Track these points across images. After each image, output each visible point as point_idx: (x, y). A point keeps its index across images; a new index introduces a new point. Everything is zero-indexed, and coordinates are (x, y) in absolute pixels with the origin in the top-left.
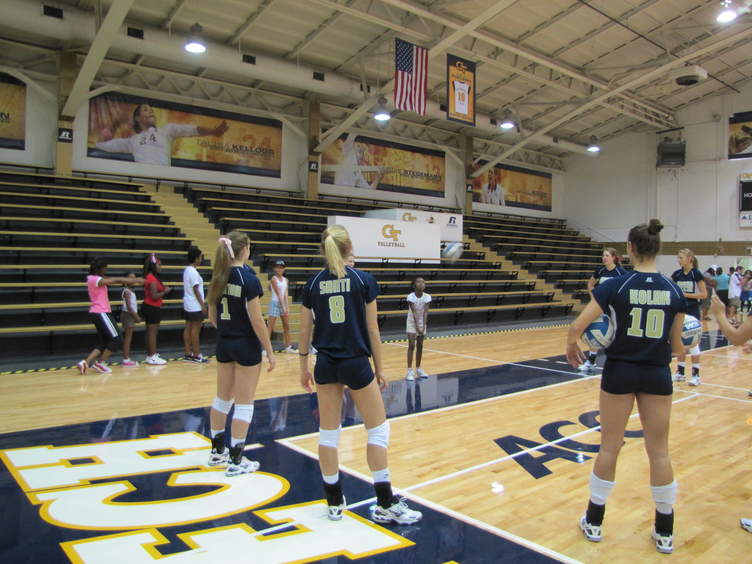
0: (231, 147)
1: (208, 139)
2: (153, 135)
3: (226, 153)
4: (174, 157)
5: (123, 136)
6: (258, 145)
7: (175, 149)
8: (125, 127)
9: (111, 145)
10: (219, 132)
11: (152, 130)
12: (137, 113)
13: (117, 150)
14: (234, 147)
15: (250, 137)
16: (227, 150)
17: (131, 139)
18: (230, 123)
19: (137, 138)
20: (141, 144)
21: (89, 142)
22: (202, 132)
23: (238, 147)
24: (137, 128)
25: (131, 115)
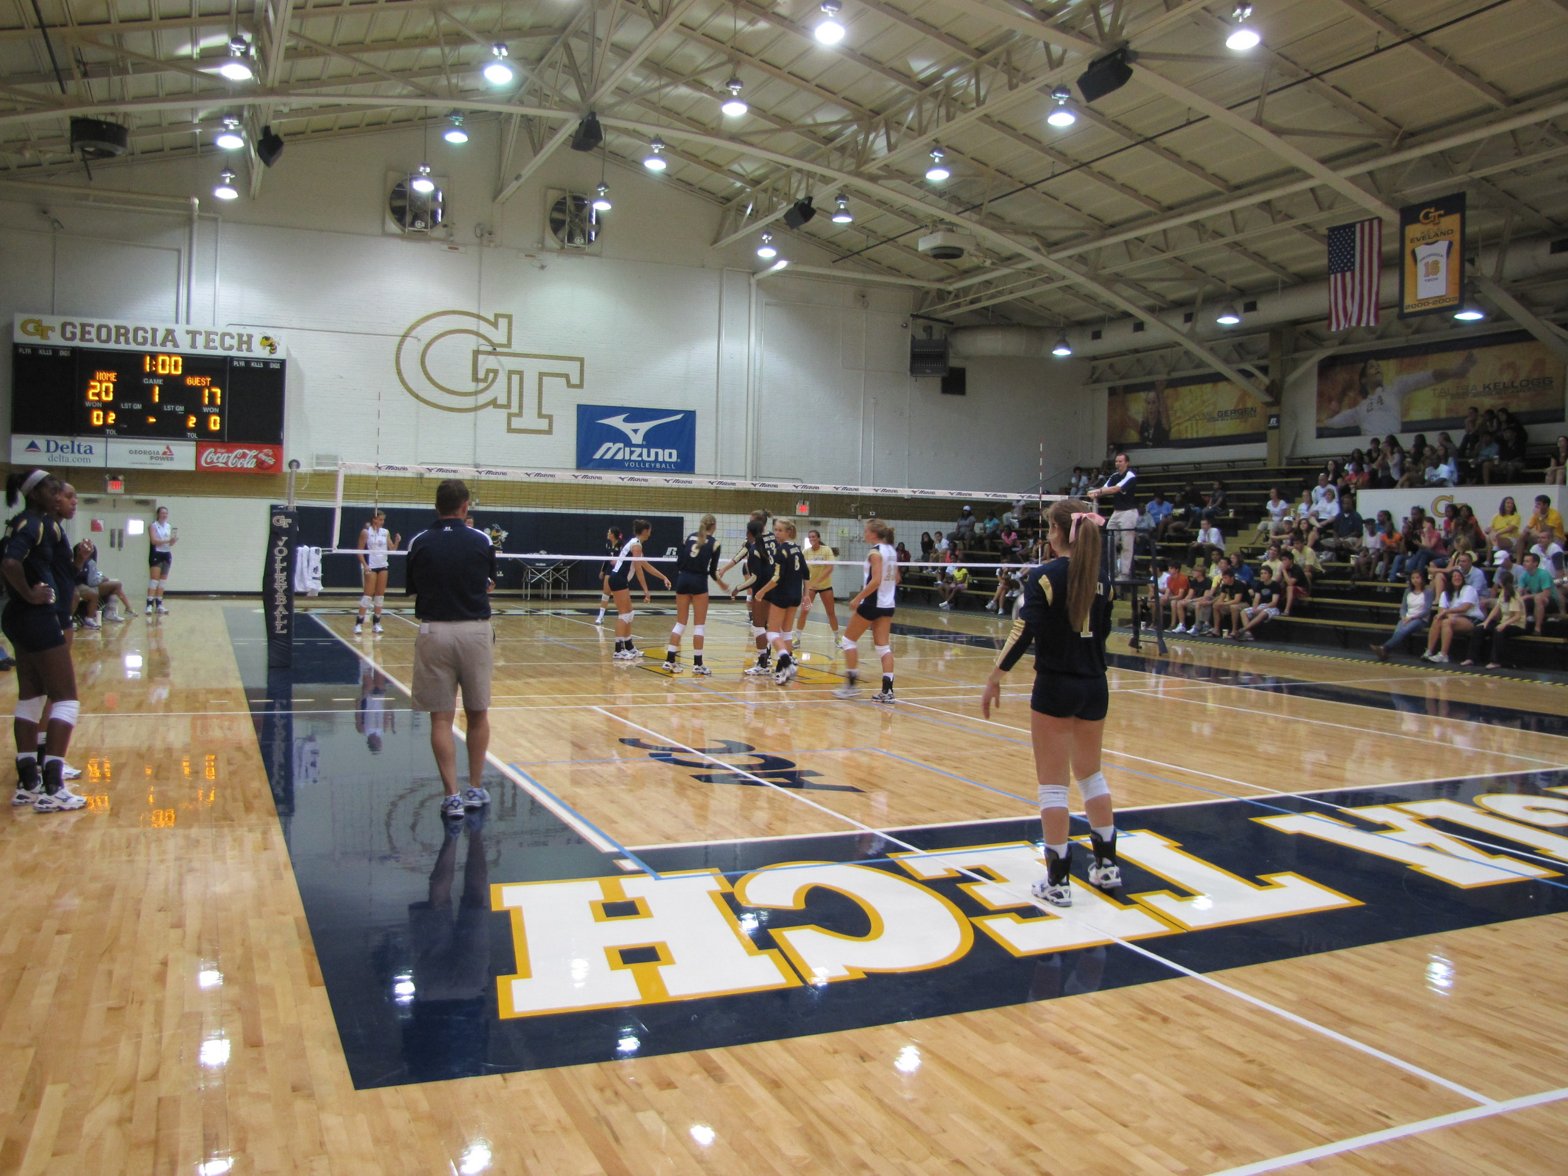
0: (1480, 389)
1: (1448, 385)
2: (1380, 397)
3: (1476, 399)
4: (1407, 419)
5: (1350, 407)
6: (1523, 375)
7: (1405, 411)
8: (1351, 394)
9: (1339, 420)
10: (1461, 374)
11: (1379, 389)
12: (1363, 373)
13: (1344, 425)
14: (1485, 388)
15: (1511, 366)
16: (1475, 396)
17: (1358, 408)
18: (1477, 353)
19: (1364, 404)
20: (1368, 411)
21: (1318, 421)
22: (1440, 376)
23: (1492, 387)
24: (1364, 393)
25: (1356, 377)
